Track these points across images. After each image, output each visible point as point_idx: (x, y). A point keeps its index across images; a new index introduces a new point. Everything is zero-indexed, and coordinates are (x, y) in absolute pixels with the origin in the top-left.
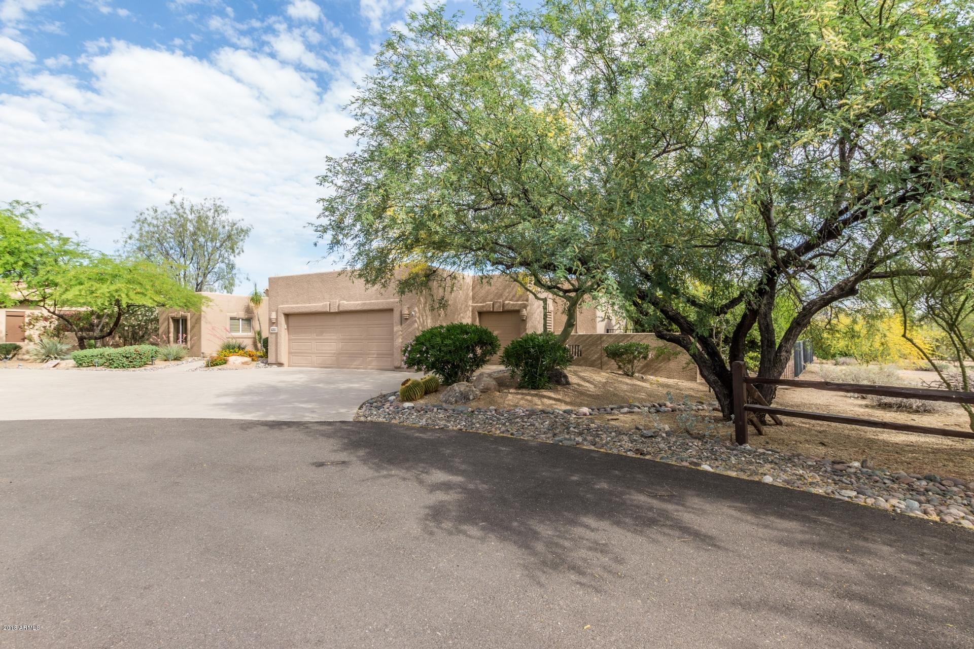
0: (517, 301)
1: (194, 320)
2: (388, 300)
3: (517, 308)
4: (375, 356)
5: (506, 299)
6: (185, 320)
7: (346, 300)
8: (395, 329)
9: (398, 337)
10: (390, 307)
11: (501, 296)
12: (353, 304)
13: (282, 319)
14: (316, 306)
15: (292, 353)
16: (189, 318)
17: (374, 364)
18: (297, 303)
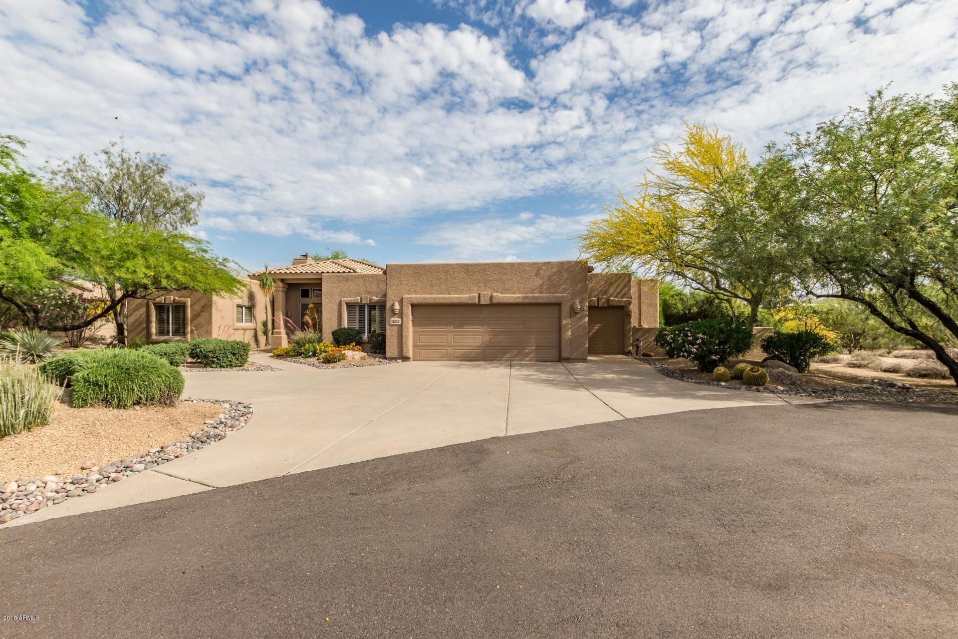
0: (622, 298)
1: (198, 308)
2: (556, 295)
3: (622, 304)
4: (534, 348)
5: (611, 296)
6: (180, 308)
7: (501, 293)
8: (564, 322)
9: (568, 330)
10: (558, 301)
11: (605, 293)
12: (512, 297)
13: (408, 310)
14: (460, 298)
15: (418, 346)
16: (189, 304)
17: (532, 355)
18: (431, 294)
